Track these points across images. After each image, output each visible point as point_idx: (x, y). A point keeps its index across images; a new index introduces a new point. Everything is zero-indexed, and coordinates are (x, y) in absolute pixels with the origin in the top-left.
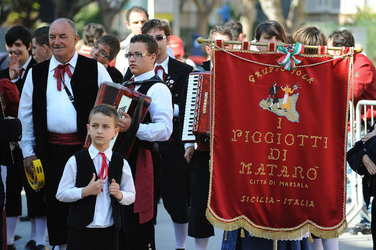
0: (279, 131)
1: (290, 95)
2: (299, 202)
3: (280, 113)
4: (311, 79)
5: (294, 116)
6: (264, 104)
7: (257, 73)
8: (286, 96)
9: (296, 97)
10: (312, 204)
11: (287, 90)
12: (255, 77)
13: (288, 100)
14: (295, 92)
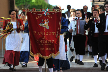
0: (44, 31)
1: (46, 22)
2: (50, 49)
3: (44, 27)
4: (52, 18)
5: (48, 27)
6: (40, 25)
7: (38, 17)
8: (45, 22)
9: (48, 22)
10: (53, 49)
11: (46, 21)
12: (38, 18)
13: (46, 23)
14: (48, 21)
